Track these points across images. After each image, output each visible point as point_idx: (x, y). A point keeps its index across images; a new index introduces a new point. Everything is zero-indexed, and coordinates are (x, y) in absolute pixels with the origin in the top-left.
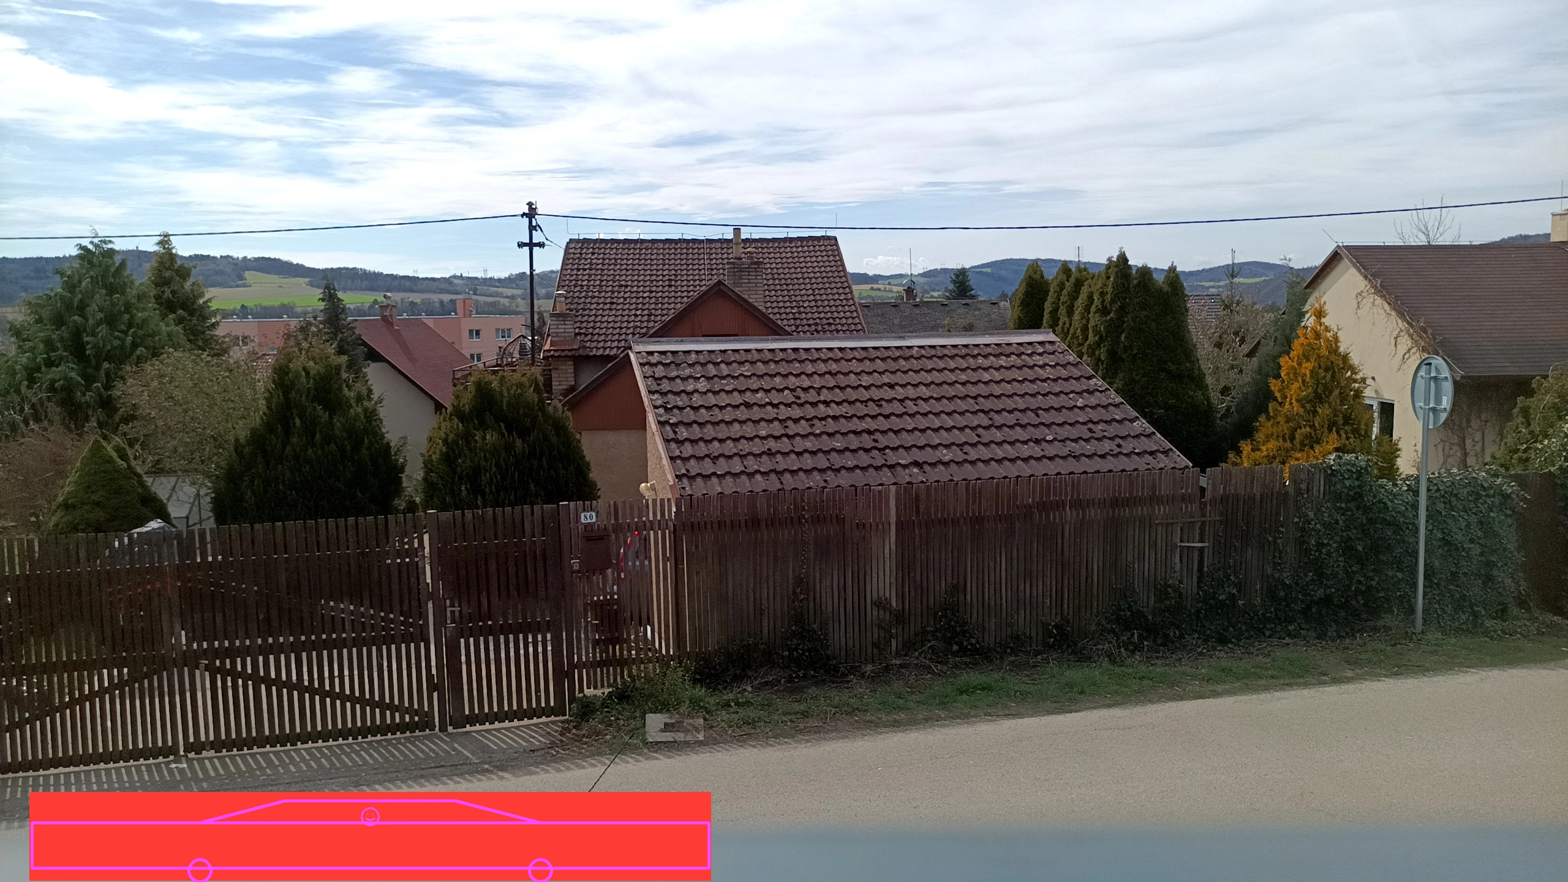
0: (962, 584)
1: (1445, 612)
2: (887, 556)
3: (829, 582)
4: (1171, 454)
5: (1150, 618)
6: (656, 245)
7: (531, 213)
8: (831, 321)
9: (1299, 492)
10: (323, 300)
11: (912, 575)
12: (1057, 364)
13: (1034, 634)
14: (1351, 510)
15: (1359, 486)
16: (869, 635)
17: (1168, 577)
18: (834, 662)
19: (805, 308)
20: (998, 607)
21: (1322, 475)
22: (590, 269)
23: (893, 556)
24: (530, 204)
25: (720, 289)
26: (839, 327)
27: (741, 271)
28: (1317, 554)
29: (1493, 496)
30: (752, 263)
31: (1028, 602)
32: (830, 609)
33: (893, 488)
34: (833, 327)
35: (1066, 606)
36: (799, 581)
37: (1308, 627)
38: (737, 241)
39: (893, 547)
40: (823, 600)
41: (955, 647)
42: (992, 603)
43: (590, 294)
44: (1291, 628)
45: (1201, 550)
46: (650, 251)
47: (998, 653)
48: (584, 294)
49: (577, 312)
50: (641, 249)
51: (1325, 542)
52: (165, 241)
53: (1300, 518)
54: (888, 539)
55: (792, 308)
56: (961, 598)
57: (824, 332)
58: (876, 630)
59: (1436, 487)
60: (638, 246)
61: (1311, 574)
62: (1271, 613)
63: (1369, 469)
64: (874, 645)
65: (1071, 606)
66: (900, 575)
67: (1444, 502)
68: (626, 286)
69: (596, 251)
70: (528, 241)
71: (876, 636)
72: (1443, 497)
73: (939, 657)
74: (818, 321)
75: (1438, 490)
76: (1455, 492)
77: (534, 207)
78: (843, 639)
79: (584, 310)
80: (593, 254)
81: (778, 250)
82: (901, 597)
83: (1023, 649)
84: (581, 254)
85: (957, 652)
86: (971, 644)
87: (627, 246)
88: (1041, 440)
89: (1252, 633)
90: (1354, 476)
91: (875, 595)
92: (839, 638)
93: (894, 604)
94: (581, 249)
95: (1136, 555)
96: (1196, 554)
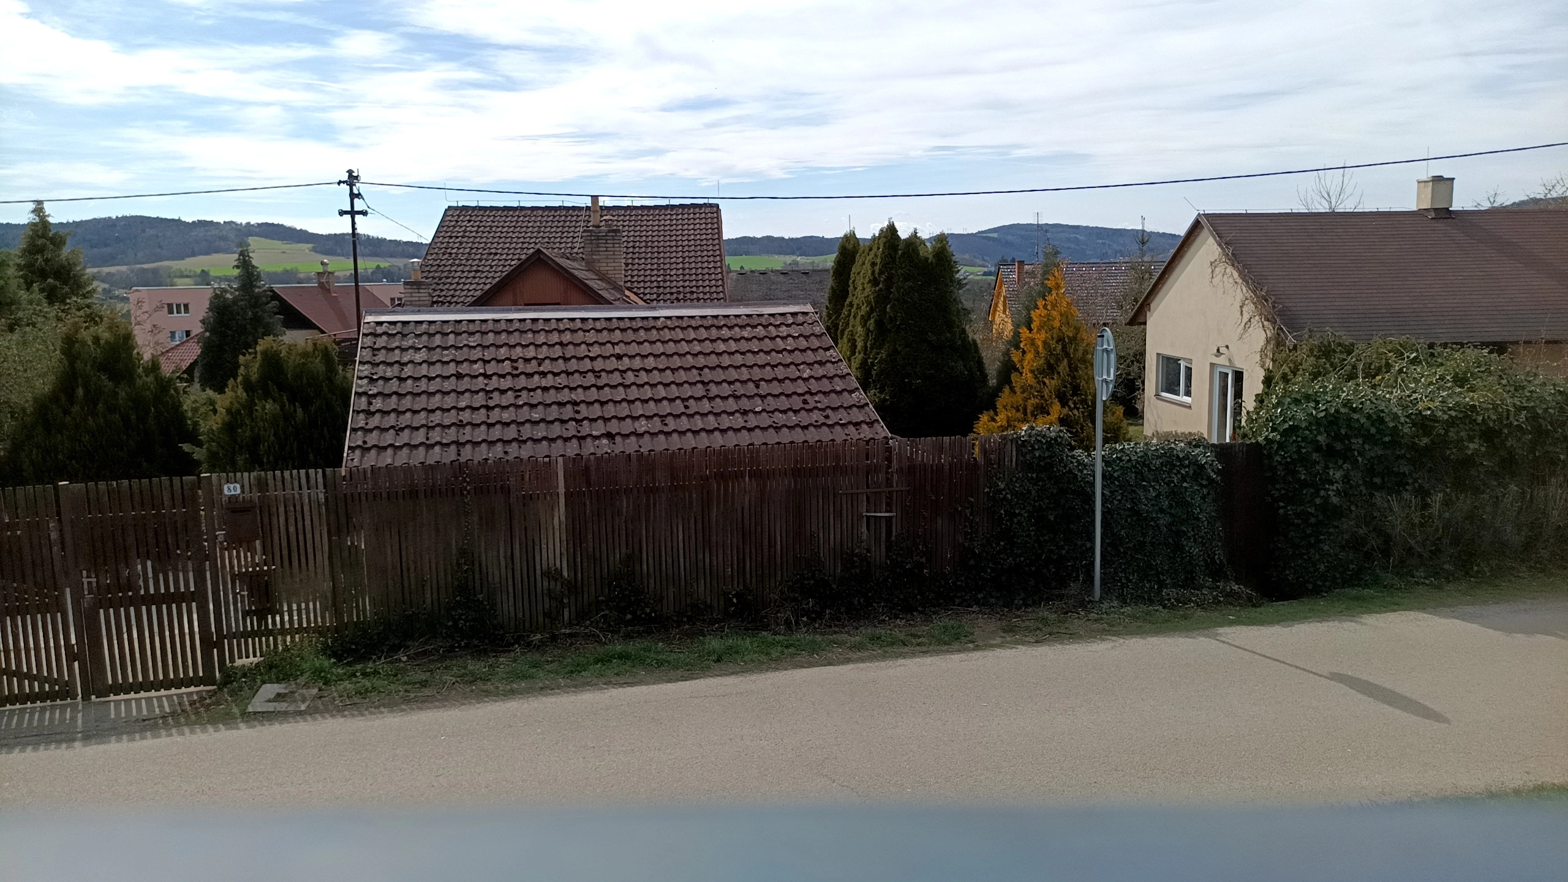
0: (637, 552)
1: (1130, 581)
2: (557, 527)
3: (495, 553)
4: (876, 424)
5: (834, 586)
6: (535, 213)
7: (352, 179)
8: (694, 289)
9: (988, 462)
10: (237, 267)
11: (584, 545)
12: (801, 335)
13: (715, 603)
14: (1044, 481)
15: (1050, 457)
16: (540, 608)
17: (855, 547)
18: (501, 632)
19: (671, 276)
20: (676, 578)
21: (1014, 446)
22: (463, 237)
23: (563, 527)
24: (350, 172)
25: (539, 257)
26: (701, 296)
27: (598, 239)
28: (1008, 523)
29: (1188, 466)
30: (609, 231)
31: (708, 571)
32: (497, 579)
33: (560, 460)
34: (695, 296)
35: (748, 576)
36: (463, 552)
37: (998, 595)
38: (595, 208)
39: (563, 518)
40: (490, 571)
41: (629, 616)
42: (670, 572)
43: (457, 262)
44: (980, 596)
45: (889, 520)
46: (527, 219)
47: (674, 621)
48: (450, 262)
49: (440, 280)
50: (519, 217)
51: (1017, 511)
52: (39, 208)
53: (990, 488)
54: (556, 514)
55: (659, 276)
56: (637, 568)
57: (685, 300)
58: (547, 600)
59: (1128, 458)
60: (517, 213)
61: (1002, 543)
62: (962, 581)
63: (1059, 440)
64: (545, 614)
65: (754, 574)
66: (571, 545)
67: (1135, 472)
68: (496, 254)
69: (473, 218)
70: (349, 209)
71: (547, 606)
72: (1135, 467)
73: (610, 625)
74: (681, 289)
75: (1130, 460)
76: (1147, 462)
77: (355, 174)
78: (512, 609)
79: (447, 278)
80: (469, 221)
81: (657, 217)
82: (573, 566)
83: (701, 618)
84: (457, 221)
85: (629, 620)
86: (646, 614)
87: (505, 213)
88: (750, 411)
89: (942, 601)
90: (1045, 447)
91: (545, 566)
92: (507, 607)
93: (565, 574)
94: (459, 216)
95: (821, 525)
96: (883, 525)
